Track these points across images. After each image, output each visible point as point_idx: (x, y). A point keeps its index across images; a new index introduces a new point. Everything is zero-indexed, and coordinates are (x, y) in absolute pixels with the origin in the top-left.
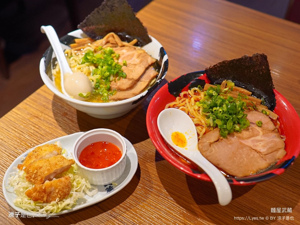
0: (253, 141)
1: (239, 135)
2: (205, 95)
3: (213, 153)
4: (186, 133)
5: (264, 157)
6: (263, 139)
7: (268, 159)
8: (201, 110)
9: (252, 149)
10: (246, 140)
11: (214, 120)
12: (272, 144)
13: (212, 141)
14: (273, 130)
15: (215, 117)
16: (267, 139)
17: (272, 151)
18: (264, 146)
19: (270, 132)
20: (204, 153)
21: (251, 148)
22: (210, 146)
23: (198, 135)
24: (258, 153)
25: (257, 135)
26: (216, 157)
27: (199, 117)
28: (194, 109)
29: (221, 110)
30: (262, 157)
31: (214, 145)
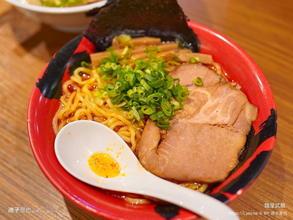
0: (205, 112)
1: (183, 113)
2: (100, 75)
3: (167, 162)
4: (108, 149)
5: (232, 128)
6: (215, 101)
7: (240, 128)
8: (109, 101)
9: (212, 127)
10: (197, 117)
11: (138, 109)
12: (232, 103)
13: (155, 143)
14: (220, 82)
15: (137, 103)
16: (221, 100)
17: (238, 113)
18: (224, 113)
19: (218, 87)
20: (157, 171)
21: (210, 124)
22: (158, 154)
23: (130, 145)
24: (222, 127)
25: (205, 101)
26: (176, 166)
27: (113, 115)
28: (98, 105)
29: (140, 91)
30: (232, 130)
31: (162, 149)
